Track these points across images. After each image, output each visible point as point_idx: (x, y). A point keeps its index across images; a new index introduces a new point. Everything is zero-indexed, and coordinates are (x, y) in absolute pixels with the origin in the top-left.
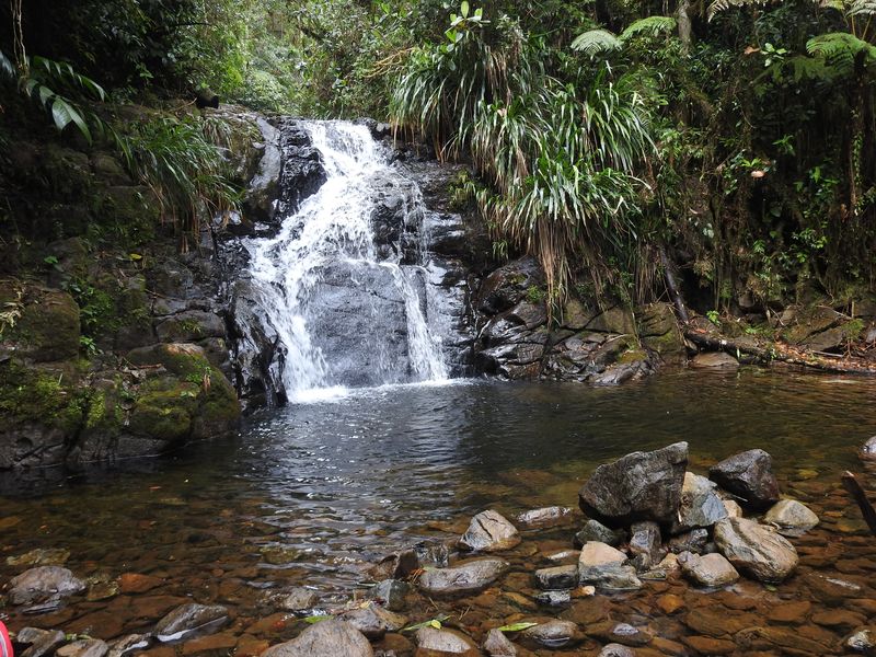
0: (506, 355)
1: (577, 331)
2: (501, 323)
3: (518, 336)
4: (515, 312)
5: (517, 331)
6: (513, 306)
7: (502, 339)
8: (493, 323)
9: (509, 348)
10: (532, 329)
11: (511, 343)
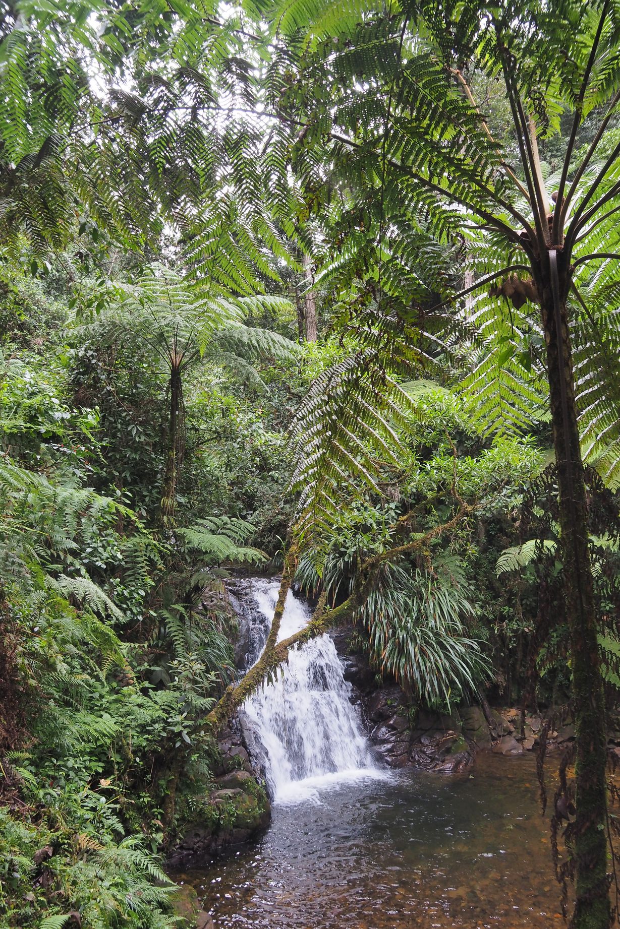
0: (389, 751)
1: (426, 731)
2: (384, 729)
3: (393, 738)
4: (391, 722)
5: (393, 735)
6: (389, 718)
7: (385, 740)
8: (378, 729)
9: (389, 746)
10: (402, 733)
11: (391, 742)
